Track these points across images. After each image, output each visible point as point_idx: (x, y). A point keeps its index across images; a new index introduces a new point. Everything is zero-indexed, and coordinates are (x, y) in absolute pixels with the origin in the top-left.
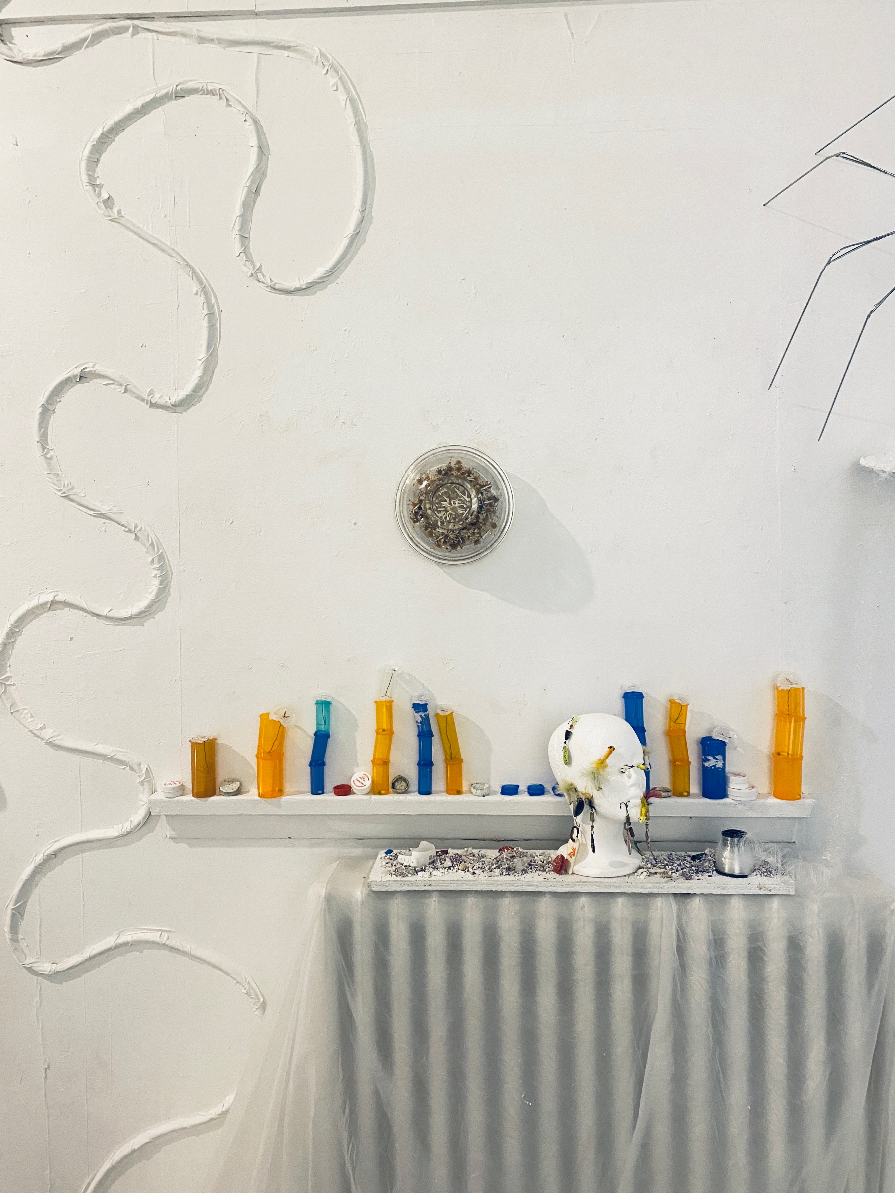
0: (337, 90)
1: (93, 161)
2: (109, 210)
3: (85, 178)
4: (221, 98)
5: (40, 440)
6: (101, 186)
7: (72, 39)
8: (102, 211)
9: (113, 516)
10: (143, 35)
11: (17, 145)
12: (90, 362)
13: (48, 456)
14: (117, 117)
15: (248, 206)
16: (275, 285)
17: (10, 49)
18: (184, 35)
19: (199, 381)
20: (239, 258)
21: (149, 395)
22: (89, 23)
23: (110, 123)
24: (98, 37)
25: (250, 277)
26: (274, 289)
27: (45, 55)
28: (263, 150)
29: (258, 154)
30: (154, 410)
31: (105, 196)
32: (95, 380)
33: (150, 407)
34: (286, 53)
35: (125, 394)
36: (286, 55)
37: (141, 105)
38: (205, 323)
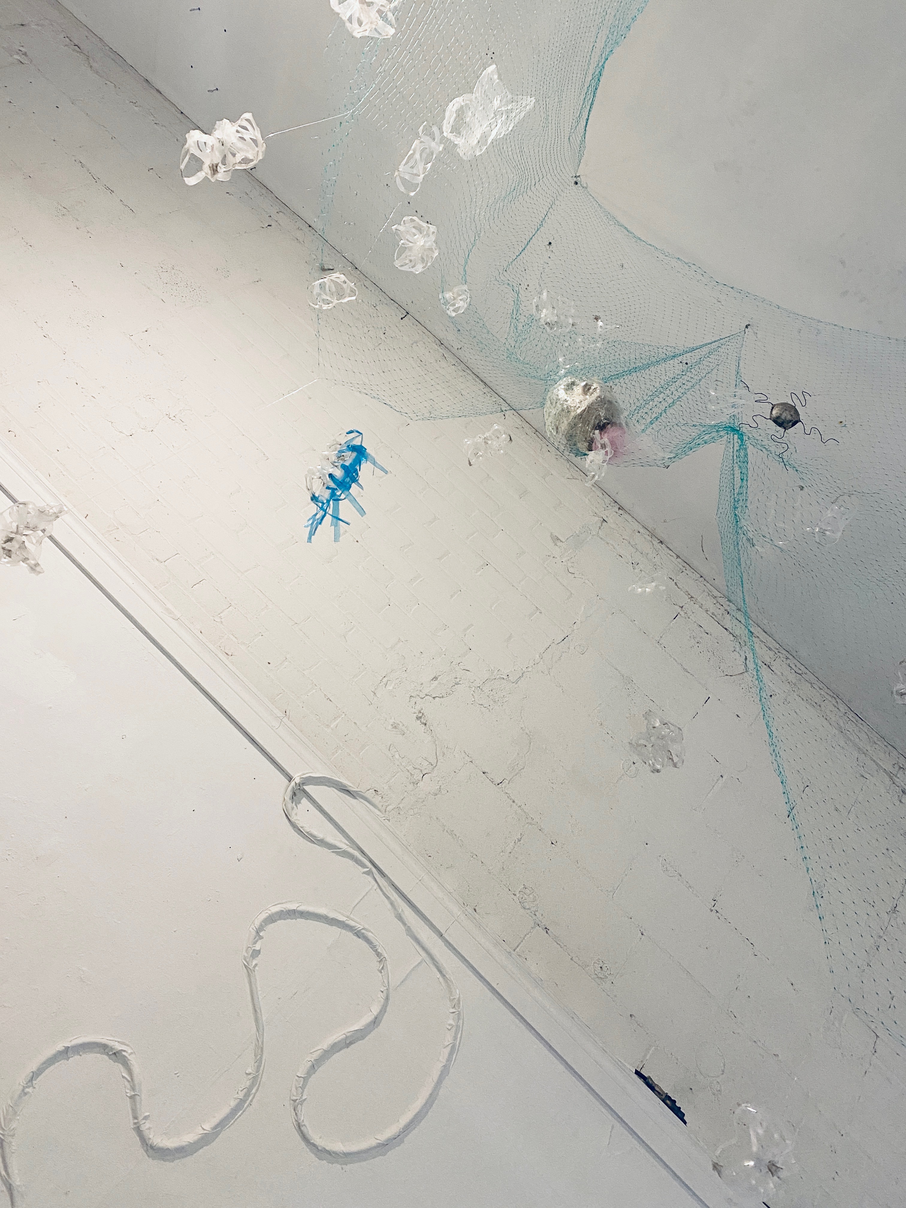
0: (449, 1030)
1: (271, 919)
2: (251, 958)
3: (257, 923)
4: (380, 962)
5: (35, 1072)
6: (261, 938)
7: (330, 840)
8: (246, 955)
9: (15, 1193)
10: (370, 878)
11: (239, 861)
12: (131, 1048)
13: (27, 1090)
14: (311, 909)
15: (336, 1048)
16: (303, 1126)
17: (293, 808)
18: (392, 904)
19: (186, 1145)
20: (297, 1078)
21: (143, 1119)
22: (348, 841)
23: (303, 908)
24: (345, 854)
25: (293, 1100)
26: (299, 1127)
27: (307, 833)
28: (376, 1022)
29: (371, 1022)
30: (134, 1134)
31: (257, 947)
32: (120, 1066)
33: (134, 1129)
34: (439, 976)
35: (128, 1098)
36: (438, 977)
37: (332, 917)
38: (233, 1103)
